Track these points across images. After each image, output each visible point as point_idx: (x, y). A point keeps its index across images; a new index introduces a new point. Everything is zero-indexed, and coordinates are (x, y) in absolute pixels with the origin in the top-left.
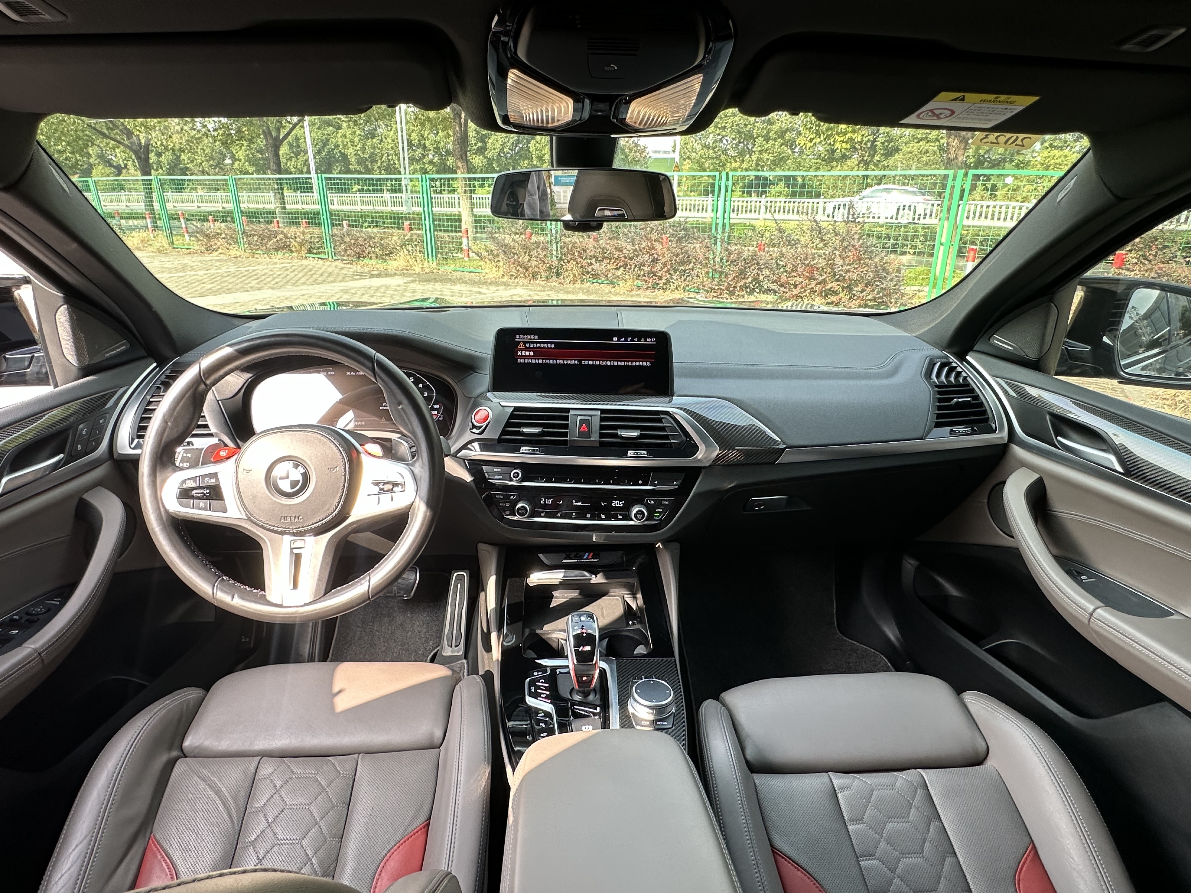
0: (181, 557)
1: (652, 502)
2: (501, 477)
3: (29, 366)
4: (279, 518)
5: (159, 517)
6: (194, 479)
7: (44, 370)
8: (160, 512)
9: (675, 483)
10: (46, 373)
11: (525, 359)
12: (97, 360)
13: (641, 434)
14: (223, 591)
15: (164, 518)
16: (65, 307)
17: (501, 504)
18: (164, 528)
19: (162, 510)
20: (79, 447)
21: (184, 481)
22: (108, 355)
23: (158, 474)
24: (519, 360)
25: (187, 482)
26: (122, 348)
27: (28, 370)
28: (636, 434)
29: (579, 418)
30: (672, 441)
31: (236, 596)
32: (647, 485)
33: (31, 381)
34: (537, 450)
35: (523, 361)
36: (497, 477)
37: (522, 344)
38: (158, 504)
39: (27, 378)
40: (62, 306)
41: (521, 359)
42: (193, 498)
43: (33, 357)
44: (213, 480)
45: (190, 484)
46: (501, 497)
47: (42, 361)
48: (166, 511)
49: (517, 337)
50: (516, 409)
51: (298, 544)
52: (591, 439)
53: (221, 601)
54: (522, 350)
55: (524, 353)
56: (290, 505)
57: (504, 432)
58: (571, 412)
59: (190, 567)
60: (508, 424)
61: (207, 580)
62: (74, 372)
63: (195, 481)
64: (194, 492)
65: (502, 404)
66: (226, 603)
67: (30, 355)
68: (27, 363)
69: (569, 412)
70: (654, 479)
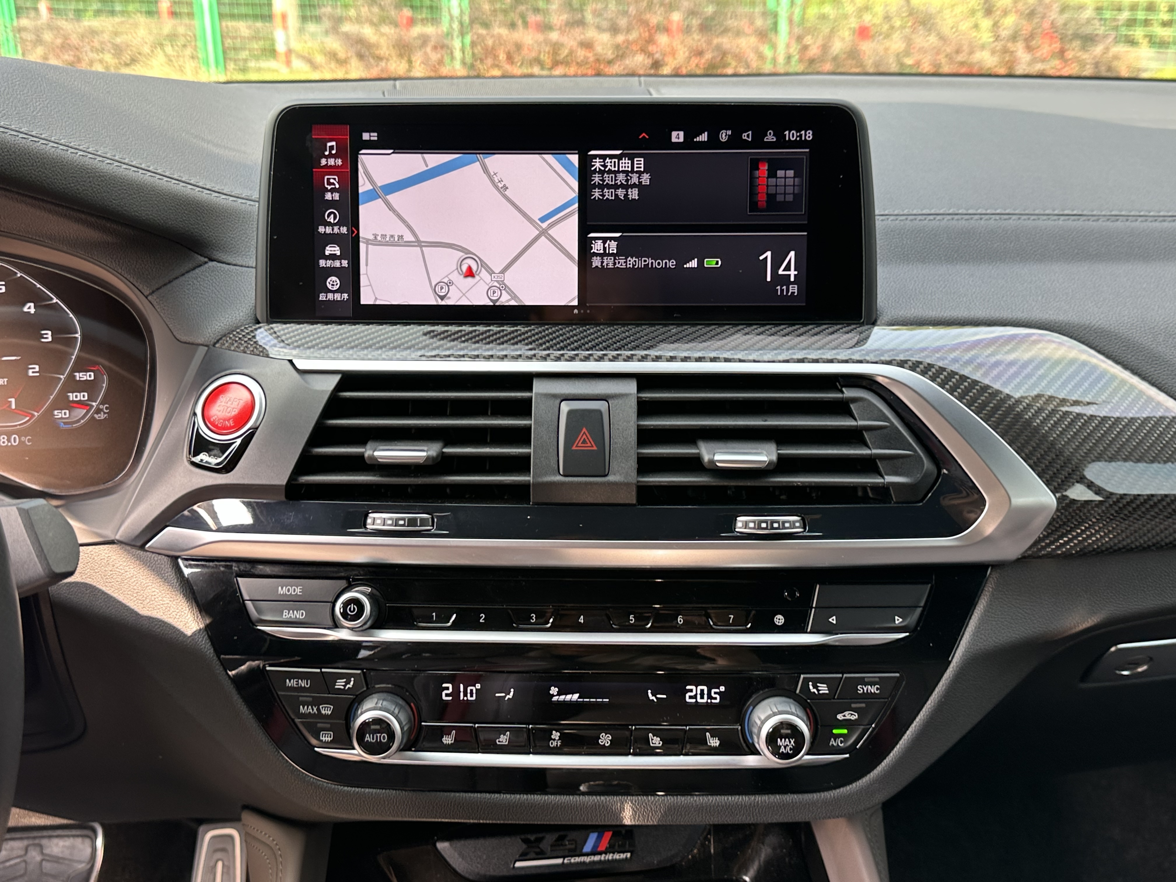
1: (824, 689)
2: (299, 615)
9: (898, 620)
13: (780, 457)
17: (302, 710)
28: (764, 458)
29: (565, 407)
30: (890, 479)
32: (801, 629)
34: (423, 522)
36: (286, 615)
46: (303, 683)
50: (349, 380)
52: (611, 478)
57: (307, 463)
58: (539, 387)
60: (321, 434)
65: (301, 364)
69: (530, 389)
70: (825, 609)
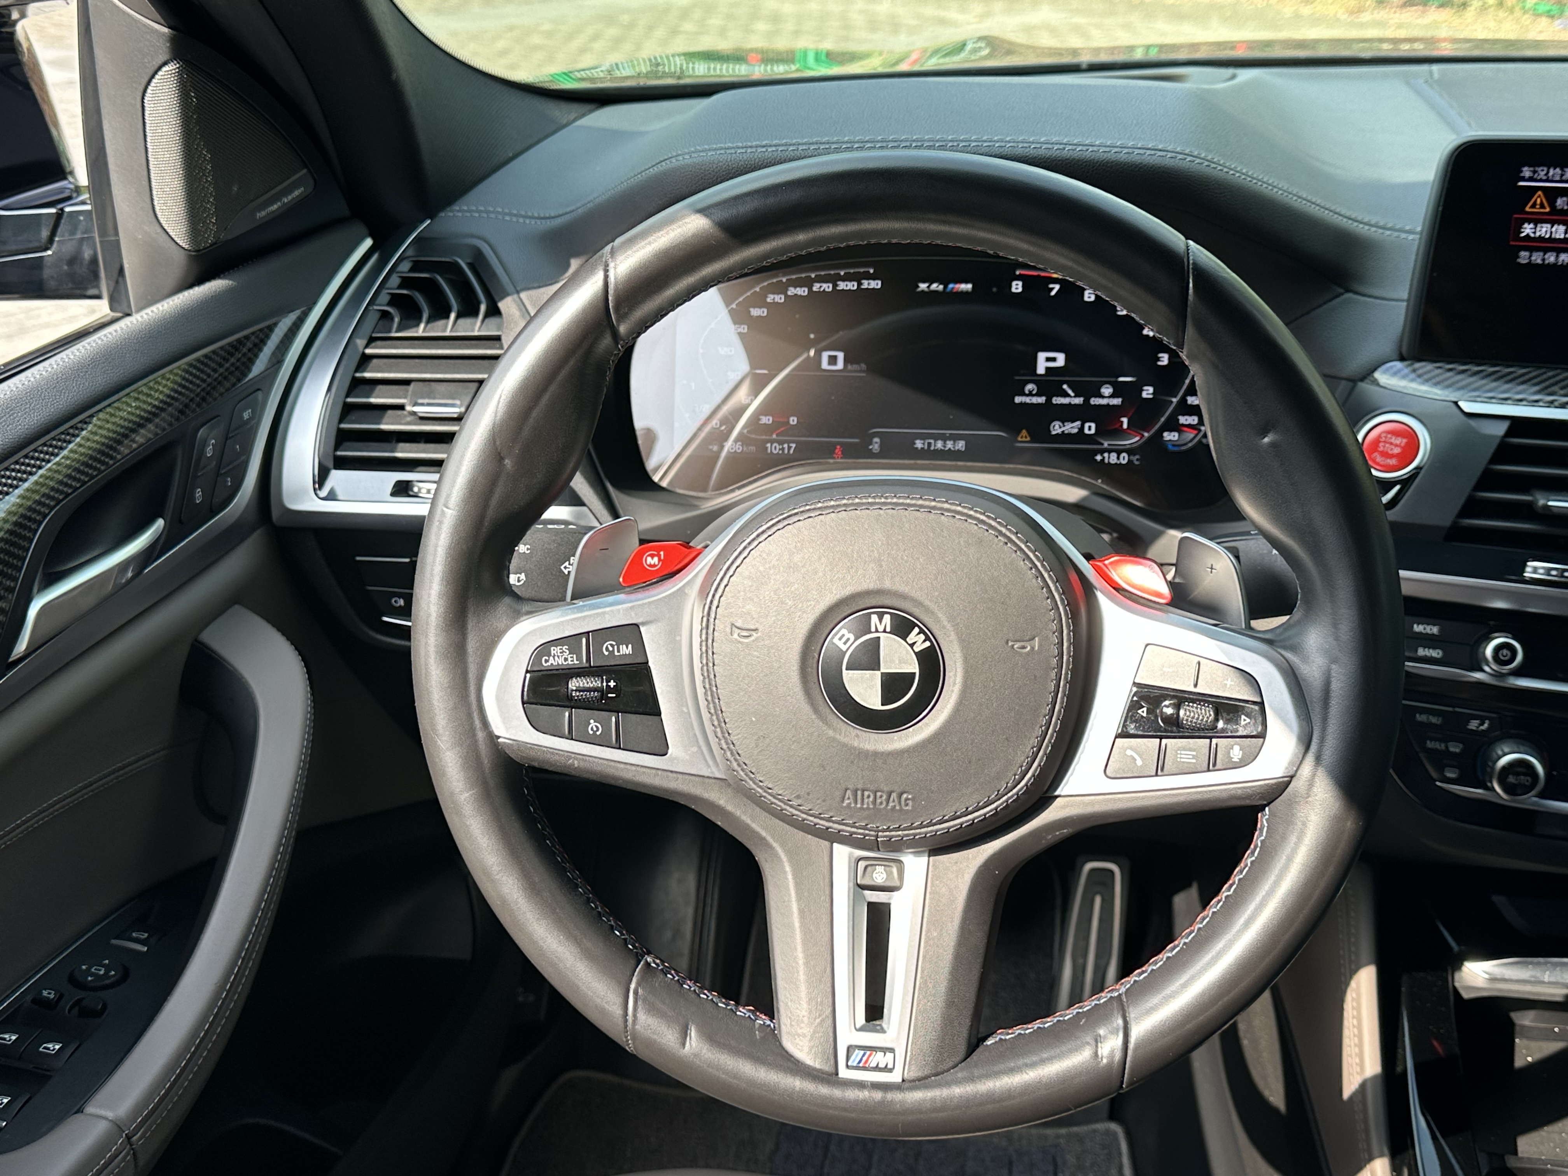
0: (532, 890)
2: (1436, 654)
3: (51, 240)
4: (838, 794)
5: (472, 760)
6: (571, 641)
7: (87, 254)
8: (475, 741)
10: (94, 261)
11: (1546, 250)
12: (238, 228)
14: (652, 1009)
15: (486, 762)
16: (171, 67)
17: (1430, 744)
18: (485, 796)
19: (481, 735)
20: (198, 493)
21: (544, 649)
22: (263, 213)
23: (471, 624)
24: (1524, 254)
25: (554, 650)
26: (296, 193)
27: (49, 252)
31: (693, 1032)
33: (52, 284)
35: (1537, 258)
36: (1423, 652)
37: (1539, 198)
38: (470, 715)
39: (47, 273)
40: (165, 64)
41: (1531, 250)
42: (570, 703)
43: (60, 215)
44: (626, 650)
45: (560, 658)
46: (1434, 720)
47: (81, 227)
48: (492, 738)
49: (1527, 172)
50: (1518, 425)
51: (879, 876)
53: (650, 1044)
54: (1537, 220)
55: (1544, 230)
56: (876, 754)
57: (1471, 507)
59: (559, 923)
60: (1488, 480)
61: (604, 968)
62: (178, 263)
63: (574, 650)
64: (574, 684)
65: (1467, 407)
66: (662, 1051)
67: (53, 210)
68: (45, 233)
